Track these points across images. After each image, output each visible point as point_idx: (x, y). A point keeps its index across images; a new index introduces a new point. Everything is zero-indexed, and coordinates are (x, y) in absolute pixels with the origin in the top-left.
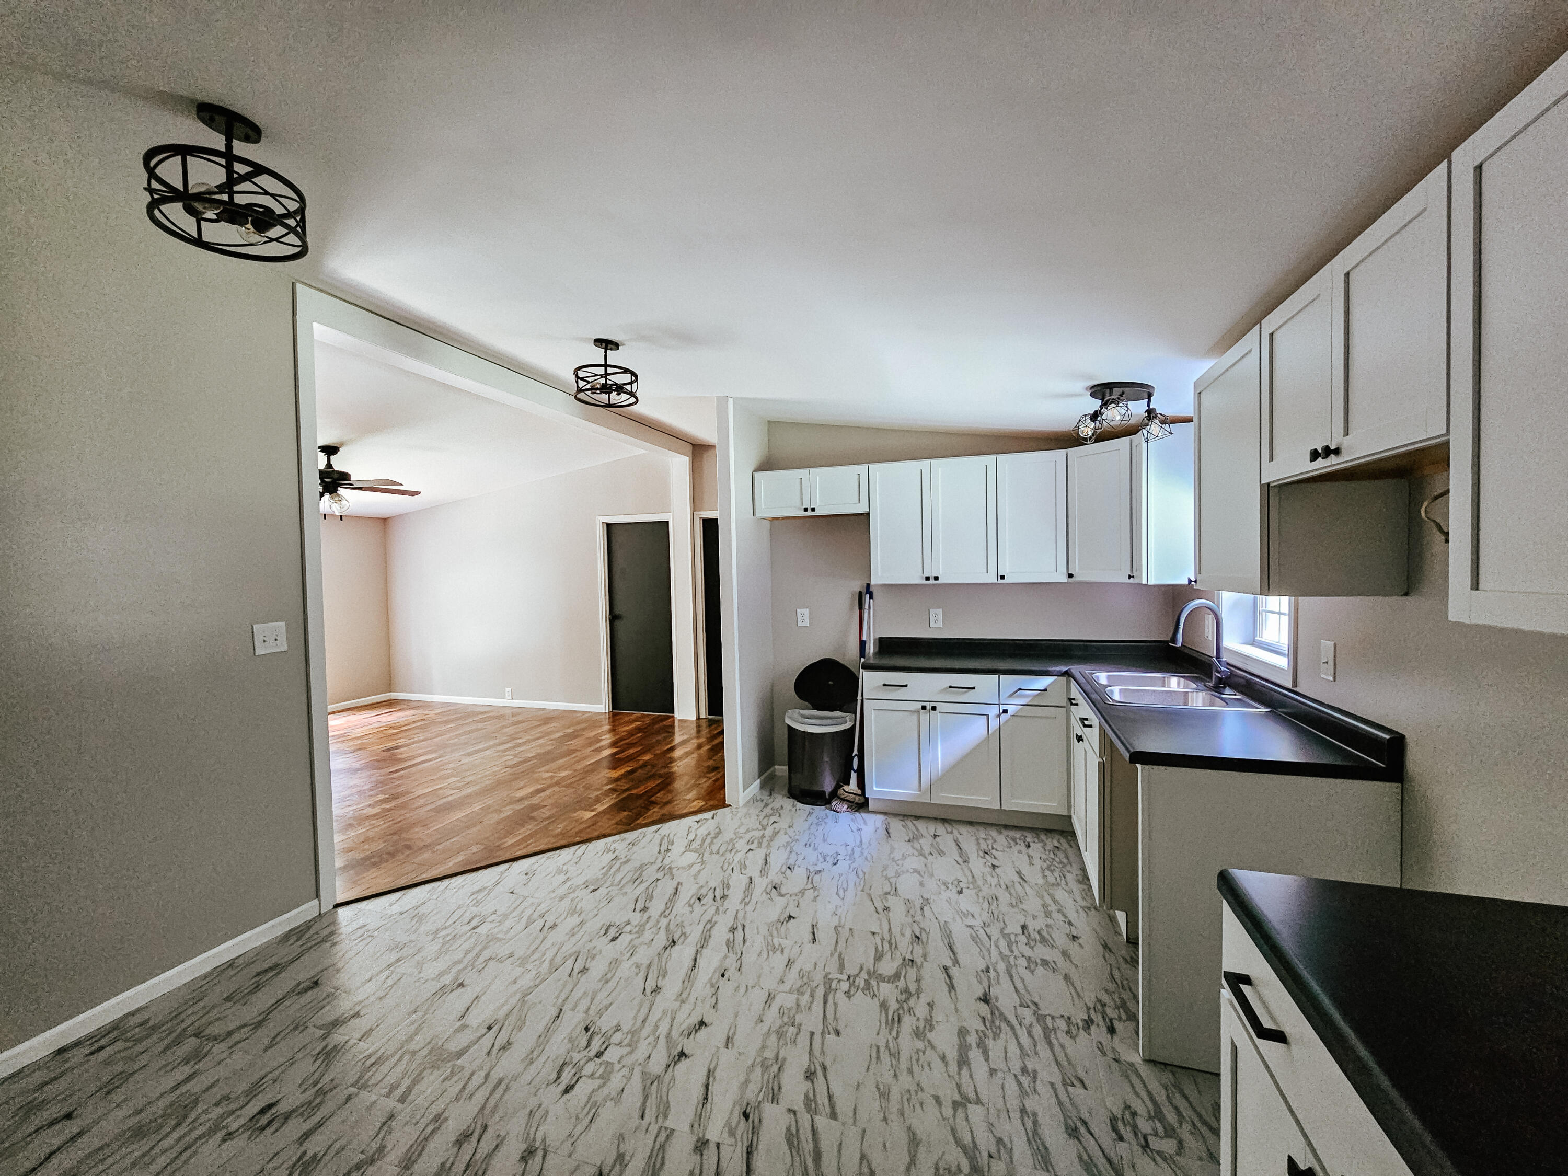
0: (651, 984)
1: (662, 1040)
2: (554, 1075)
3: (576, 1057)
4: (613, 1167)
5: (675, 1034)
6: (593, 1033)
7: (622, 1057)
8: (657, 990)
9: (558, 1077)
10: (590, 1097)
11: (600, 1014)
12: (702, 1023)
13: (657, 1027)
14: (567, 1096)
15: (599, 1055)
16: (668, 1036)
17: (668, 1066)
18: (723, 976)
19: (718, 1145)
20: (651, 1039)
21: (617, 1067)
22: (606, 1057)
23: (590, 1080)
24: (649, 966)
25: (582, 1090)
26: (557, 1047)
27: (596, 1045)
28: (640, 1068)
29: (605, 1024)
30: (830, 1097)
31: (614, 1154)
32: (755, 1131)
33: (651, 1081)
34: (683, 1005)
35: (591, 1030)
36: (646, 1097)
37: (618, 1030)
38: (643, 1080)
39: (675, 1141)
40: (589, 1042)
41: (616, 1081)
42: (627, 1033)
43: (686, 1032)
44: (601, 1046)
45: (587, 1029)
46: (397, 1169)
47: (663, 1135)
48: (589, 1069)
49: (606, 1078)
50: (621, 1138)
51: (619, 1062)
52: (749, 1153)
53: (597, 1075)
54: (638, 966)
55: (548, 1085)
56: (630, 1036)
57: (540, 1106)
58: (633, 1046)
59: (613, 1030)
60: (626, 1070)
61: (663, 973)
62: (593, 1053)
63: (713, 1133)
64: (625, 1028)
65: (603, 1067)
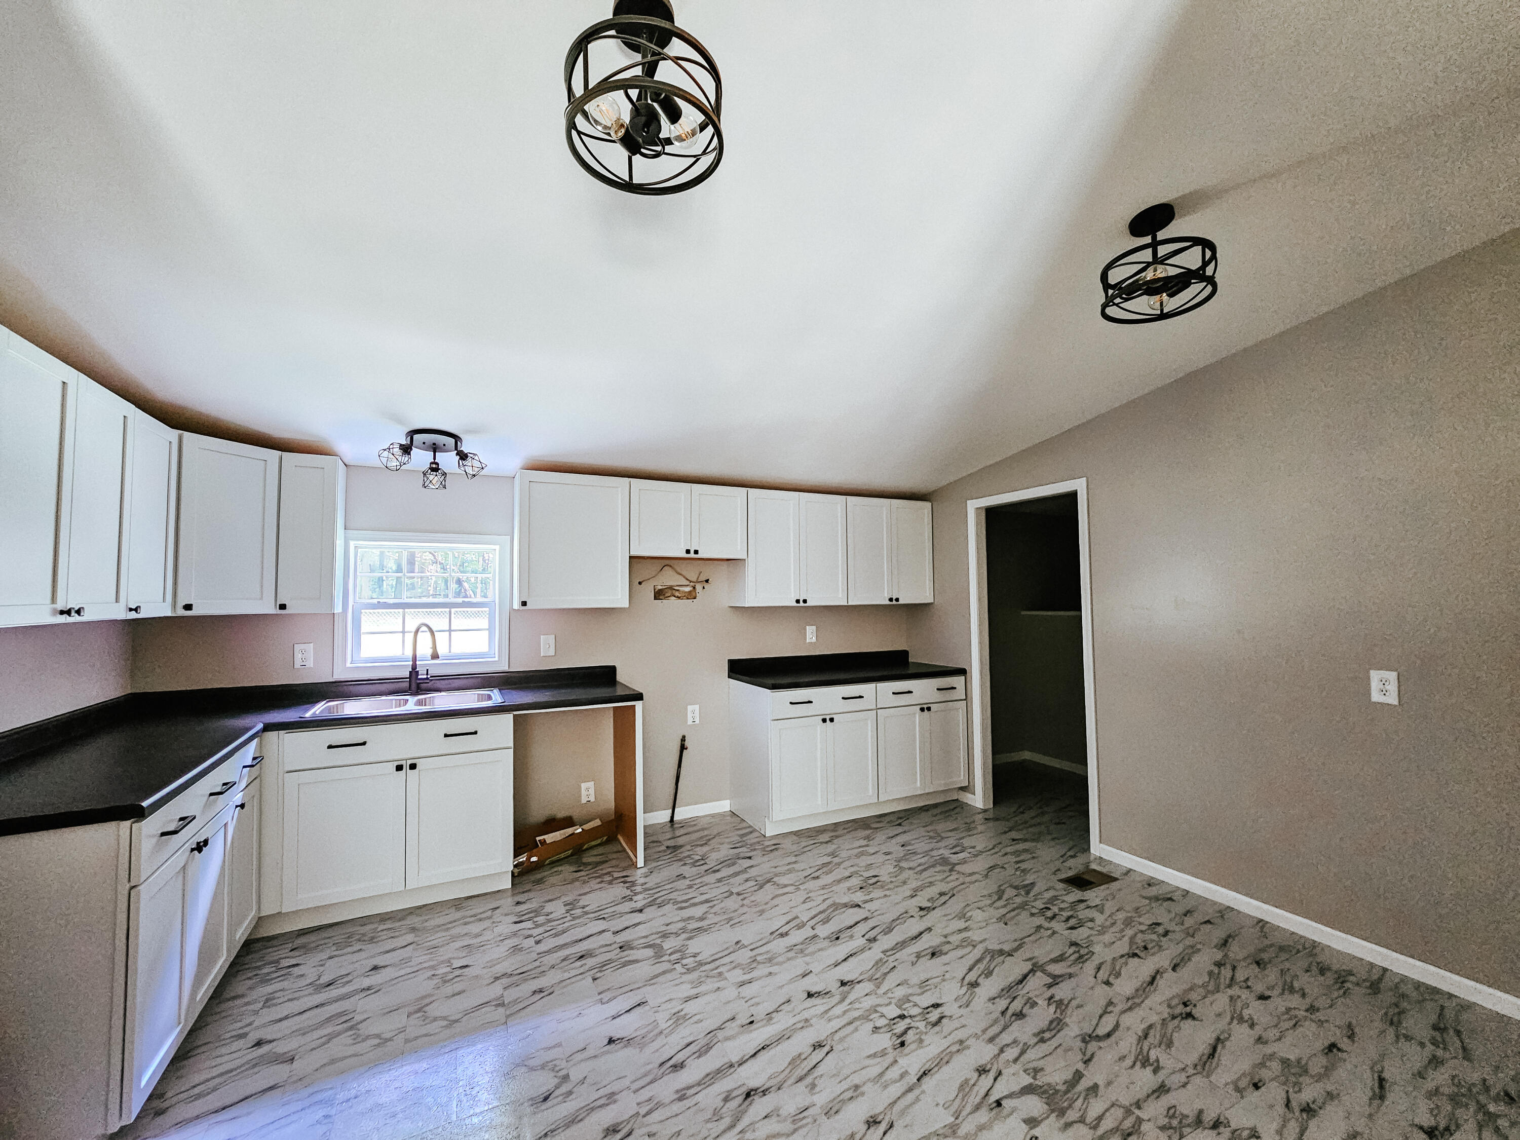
0: (820, 1054)
1: (848, 1001)
2: (944, 1021)
3: (921, 1025)
4: (924, 956)
5: (837, 998)
6: (899, 1037)
7: (887, 1005)
8: (817, 1046)
9: (942, 1018)
10: (923, 993)
11: (883, 1053)
12: (810, 995)
13: (845, 1012)
14: (939, 1002)
15: (902, 1017)
16: (842, 1000)
17: (859, 982)
18: (752, 1022)
19: (863, 936)
20: (857, 1005)
21: (893, 1001)
22: (899, 1012)
23: (918, 1003)
24: (800, 1079)
25: (926, 1000)
26: (935, 1044)
27: (901, 1026)
28: (878, 992)
29: (885, 1041)
30: (787, 923)
31: (921, 959)
32: (840, 931)
33: (878, 982)
34: (809, 1018)
35: (899, 1041)
36: (886, 974)
37: (876, 1028)
38: (881, 983)
39: (886, 947)
40: (905, 1032)
41: (900, 992)
42: (871, 1020)
43: (828, 996)
44: (898, 1022)
45: (902, 1044)
46: (1067, 1020)
47: (888, 954)
48: (915, 1011)
49: (907, 999)
50: (913, 964)
51: (890, 1003)
52: (851, 927)
53: (912, 1004)
54: (813, 1086)
55: (951, 1017)
56: (871, 1017)
57: (960, 1006)
58: (874, 1009)
59: (882, 1030)
60: (890, 995)
61: (796, 1061)
62: (908, 1021)
63: (860, 942)
64: (869, 1026)
65: (904, 1007)
